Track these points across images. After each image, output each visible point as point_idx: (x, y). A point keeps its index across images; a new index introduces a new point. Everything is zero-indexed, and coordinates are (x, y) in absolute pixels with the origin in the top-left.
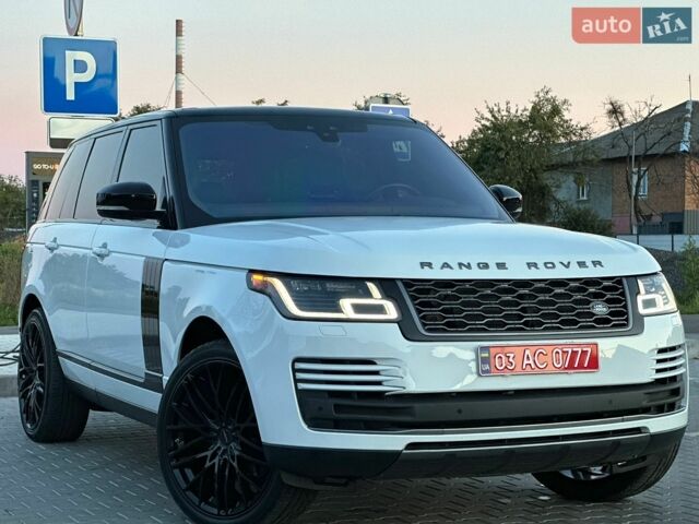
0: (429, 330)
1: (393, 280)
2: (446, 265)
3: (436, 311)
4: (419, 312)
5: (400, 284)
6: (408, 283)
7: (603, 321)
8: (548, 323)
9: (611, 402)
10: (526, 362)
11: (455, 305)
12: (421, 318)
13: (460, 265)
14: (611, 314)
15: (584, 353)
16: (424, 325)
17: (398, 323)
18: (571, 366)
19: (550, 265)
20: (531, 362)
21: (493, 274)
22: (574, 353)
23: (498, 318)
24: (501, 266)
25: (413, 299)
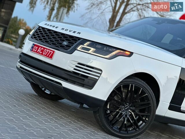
3: (36, 34)
6: (40, 27)
7: (62, 47)
8: (50, 42)
9: (53, 70)
10: (38, 50)
12: (33, 35)
14: (66, 46)
15: (51, 53)
17: (30, 35)
19: (67, 30)
20: (39, 51)
22: (49, 52)
25: (36, 30)
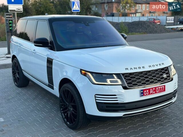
0: (129, 87)
1: (119, 74)
2: (131, 69)
3: (130, 81)
4: (126, 82)
5: (121, 75)
6: (123, 74)
7: (166, 79)
8: (155, 81)
11: (134, 79)
12: (127, 83)
13: (134, 68)
14: (167, 77)
16: (128, 85)
17: (122, 85)
18: (160, 92)
19: (153, 66)
20: (152, 92)
21: (142, 70)
23: (144, 82)
24: (143, 67)
25: (125, 78)
